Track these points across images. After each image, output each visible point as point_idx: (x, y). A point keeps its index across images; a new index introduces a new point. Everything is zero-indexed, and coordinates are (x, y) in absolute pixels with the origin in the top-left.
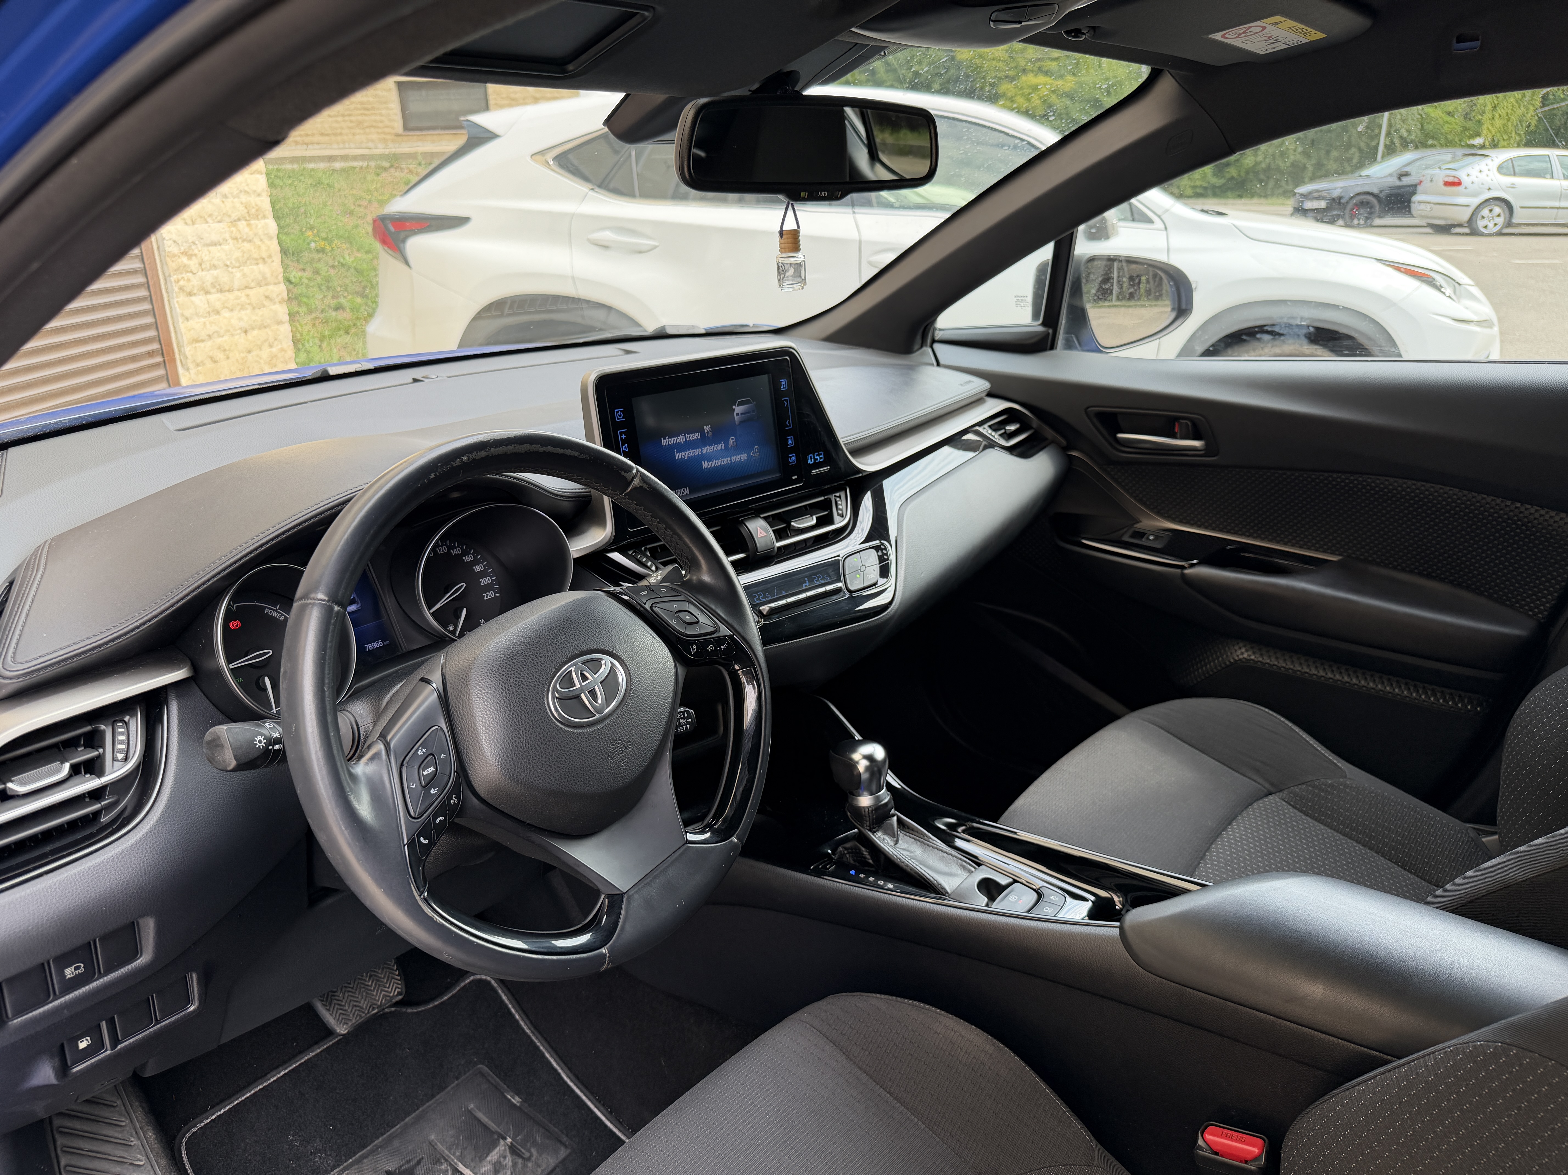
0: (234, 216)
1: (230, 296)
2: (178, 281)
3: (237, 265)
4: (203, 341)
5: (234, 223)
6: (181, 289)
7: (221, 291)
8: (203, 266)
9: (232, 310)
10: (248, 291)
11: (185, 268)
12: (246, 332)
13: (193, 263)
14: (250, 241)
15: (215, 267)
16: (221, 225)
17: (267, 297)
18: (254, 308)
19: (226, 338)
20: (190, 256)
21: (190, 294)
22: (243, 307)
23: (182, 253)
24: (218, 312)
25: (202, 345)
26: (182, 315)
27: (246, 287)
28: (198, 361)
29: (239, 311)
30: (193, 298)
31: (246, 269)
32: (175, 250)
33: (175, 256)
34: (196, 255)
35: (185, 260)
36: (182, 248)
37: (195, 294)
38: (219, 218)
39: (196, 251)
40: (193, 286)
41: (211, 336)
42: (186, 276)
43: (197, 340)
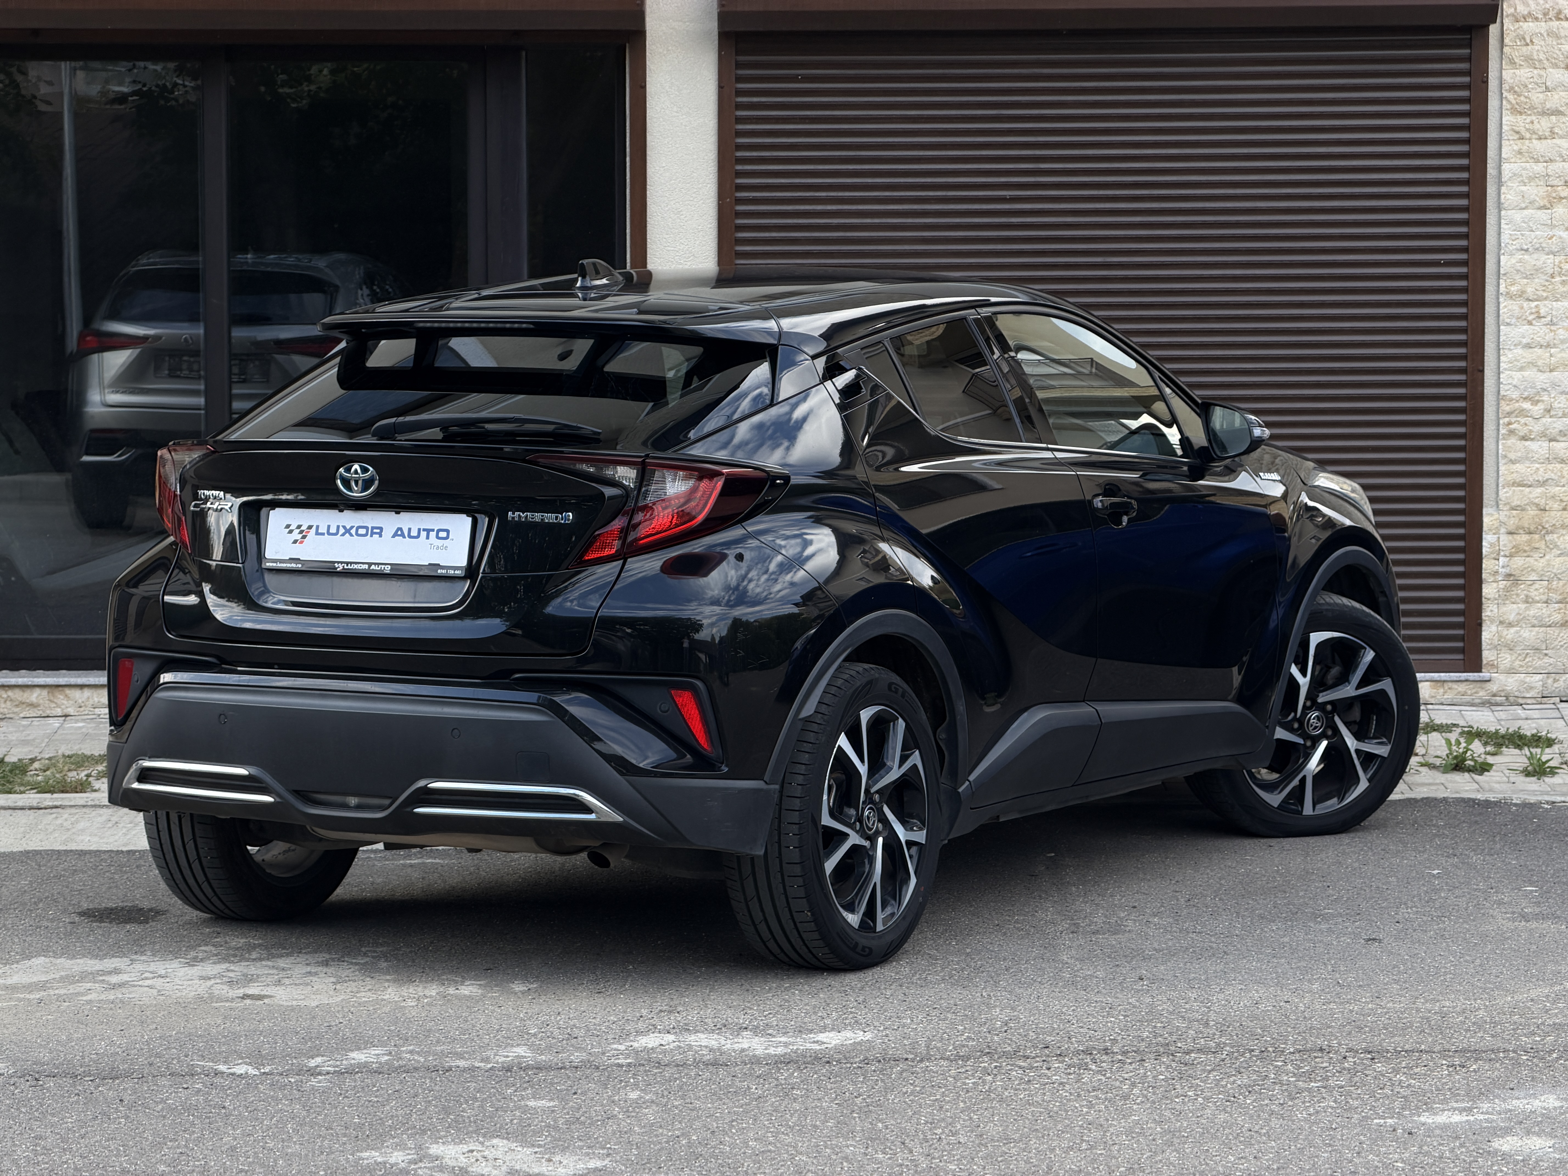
2: (1509, 424)
4: (1530, 486)
6: (1512, 432)
8: (1552, 413)
11: (1524, 413)
13: (1537, 409)
20: (1535, 402)
21: (1524, 438)
23: (1525, 399)
25: (1528, 490)
26: (1506, 456)
28: (1513, 504)
30: (1529, 443)
32: (1515, 395)
33: (1511, 400)
34: (1543, 401)
35: (1527, 405)
36: (1526, 394)
37: (1532, 440)
39: (1545, 398)
40: (1531, 431)
41: (1543, 483)
42: (1523, 420)
43: (1521, 484)
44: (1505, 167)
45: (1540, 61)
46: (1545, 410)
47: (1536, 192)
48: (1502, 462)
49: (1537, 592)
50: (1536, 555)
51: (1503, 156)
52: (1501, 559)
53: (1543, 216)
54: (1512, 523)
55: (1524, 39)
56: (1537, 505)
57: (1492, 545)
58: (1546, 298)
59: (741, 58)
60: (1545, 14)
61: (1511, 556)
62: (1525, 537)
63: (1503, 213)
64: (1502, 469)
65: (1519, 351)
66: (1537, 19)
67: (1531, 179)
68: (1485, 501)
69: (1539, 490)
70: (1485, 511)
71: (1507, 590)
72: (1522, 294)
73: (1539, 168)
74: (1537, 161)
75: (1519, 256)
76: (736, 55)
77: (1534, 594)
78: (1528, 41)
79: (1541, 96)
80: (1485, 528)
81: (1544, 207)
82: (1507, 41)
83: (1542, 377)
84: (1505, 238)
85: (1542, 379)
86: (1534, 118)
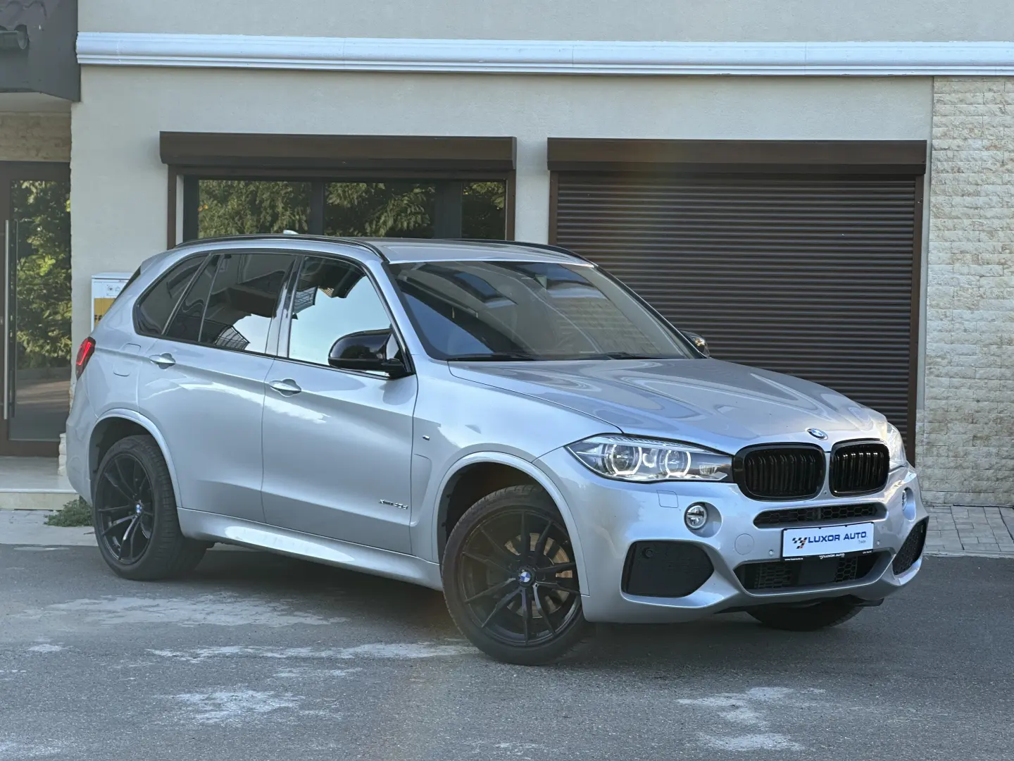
0: (987, 342)
1: (969, 382)
2: (930, 368)
3: (981, 366)
4: (940, 399)
5: (988, 345)
6: (931, 373)
7: (964, 378)
8: (952, 364)
9: (969, 389)
10: (986, 381)
11: (936, 363)
12: (978, 401)
13: (945, 361)
14: (998, 356)
15: (962, 366)
16: (975, 346)
17: (1004, 386)
18: (989, 390)
19: (959, 401)
20: (943, 359)
21: (938, 376)
22: (980, 388)
23: (938, 356)
24: (956, 388)
25: (939, 401)
26: (928, 384)
27: (986, 379)
28: (931, 408)
29: (976, 390)
30: (940, 378)
31: (988, 369)
32: (933, 354)
33: (931, 357)
34: (947, 358)
35: (939, 360)
36: (939, 354)
37: (942, 377)
38: (974, 342)
40: (941, 372)
41: (947, 398)
42: (937, 367)
43: (936, 398)
44: (931, 243)
45: (949, 192)
46: (948, 362)
47: (945, 256)
48: (926, 387)
49: (943, 451)
50: (943, 433)
51: (930, 238)
52: (925, 435)
53: (950, 267)
54: (931, 417)
55: (941, 181)
56: (943, 409)
57: (920, 427)
58: (950, 308)
59: (561, 185)
60: (952, 170)
61: (930, 433)
62: (937, 424)
63: (929, 266)
64: (926, 390)
65: (935, 333)
66: (948, 172)
67: (943, 250)
68: (918, 406)
69: (944, 402)
70: (917, 411)
71: (927, 449)
72: (938, 306)
73: (947, 244)
74: (946, 241)
75: (937, 287)
76: (559, 183)
77: (941, 452)
78: (943, 182)
79: (950, 209)
80: (917, 419)
81: (950, 264)
82: (933, 182)
83: (948, 346)
84: (930, 278)
85: (947, 347)
86: (945, 220)
